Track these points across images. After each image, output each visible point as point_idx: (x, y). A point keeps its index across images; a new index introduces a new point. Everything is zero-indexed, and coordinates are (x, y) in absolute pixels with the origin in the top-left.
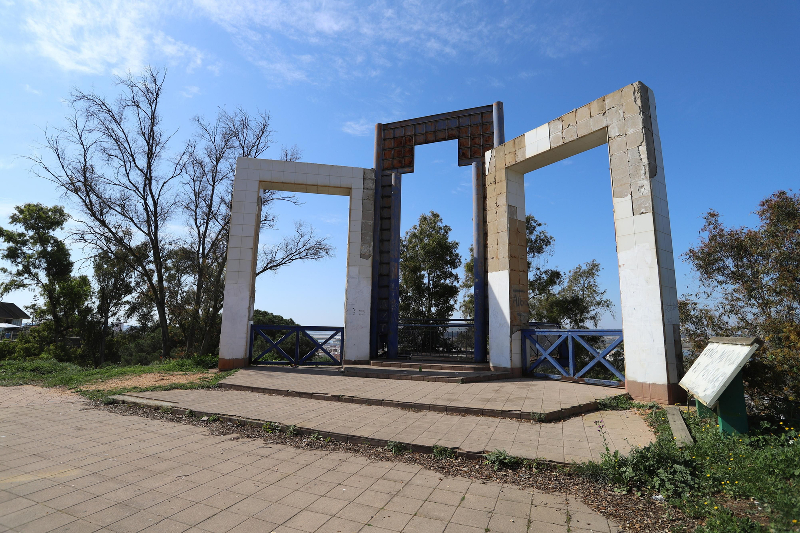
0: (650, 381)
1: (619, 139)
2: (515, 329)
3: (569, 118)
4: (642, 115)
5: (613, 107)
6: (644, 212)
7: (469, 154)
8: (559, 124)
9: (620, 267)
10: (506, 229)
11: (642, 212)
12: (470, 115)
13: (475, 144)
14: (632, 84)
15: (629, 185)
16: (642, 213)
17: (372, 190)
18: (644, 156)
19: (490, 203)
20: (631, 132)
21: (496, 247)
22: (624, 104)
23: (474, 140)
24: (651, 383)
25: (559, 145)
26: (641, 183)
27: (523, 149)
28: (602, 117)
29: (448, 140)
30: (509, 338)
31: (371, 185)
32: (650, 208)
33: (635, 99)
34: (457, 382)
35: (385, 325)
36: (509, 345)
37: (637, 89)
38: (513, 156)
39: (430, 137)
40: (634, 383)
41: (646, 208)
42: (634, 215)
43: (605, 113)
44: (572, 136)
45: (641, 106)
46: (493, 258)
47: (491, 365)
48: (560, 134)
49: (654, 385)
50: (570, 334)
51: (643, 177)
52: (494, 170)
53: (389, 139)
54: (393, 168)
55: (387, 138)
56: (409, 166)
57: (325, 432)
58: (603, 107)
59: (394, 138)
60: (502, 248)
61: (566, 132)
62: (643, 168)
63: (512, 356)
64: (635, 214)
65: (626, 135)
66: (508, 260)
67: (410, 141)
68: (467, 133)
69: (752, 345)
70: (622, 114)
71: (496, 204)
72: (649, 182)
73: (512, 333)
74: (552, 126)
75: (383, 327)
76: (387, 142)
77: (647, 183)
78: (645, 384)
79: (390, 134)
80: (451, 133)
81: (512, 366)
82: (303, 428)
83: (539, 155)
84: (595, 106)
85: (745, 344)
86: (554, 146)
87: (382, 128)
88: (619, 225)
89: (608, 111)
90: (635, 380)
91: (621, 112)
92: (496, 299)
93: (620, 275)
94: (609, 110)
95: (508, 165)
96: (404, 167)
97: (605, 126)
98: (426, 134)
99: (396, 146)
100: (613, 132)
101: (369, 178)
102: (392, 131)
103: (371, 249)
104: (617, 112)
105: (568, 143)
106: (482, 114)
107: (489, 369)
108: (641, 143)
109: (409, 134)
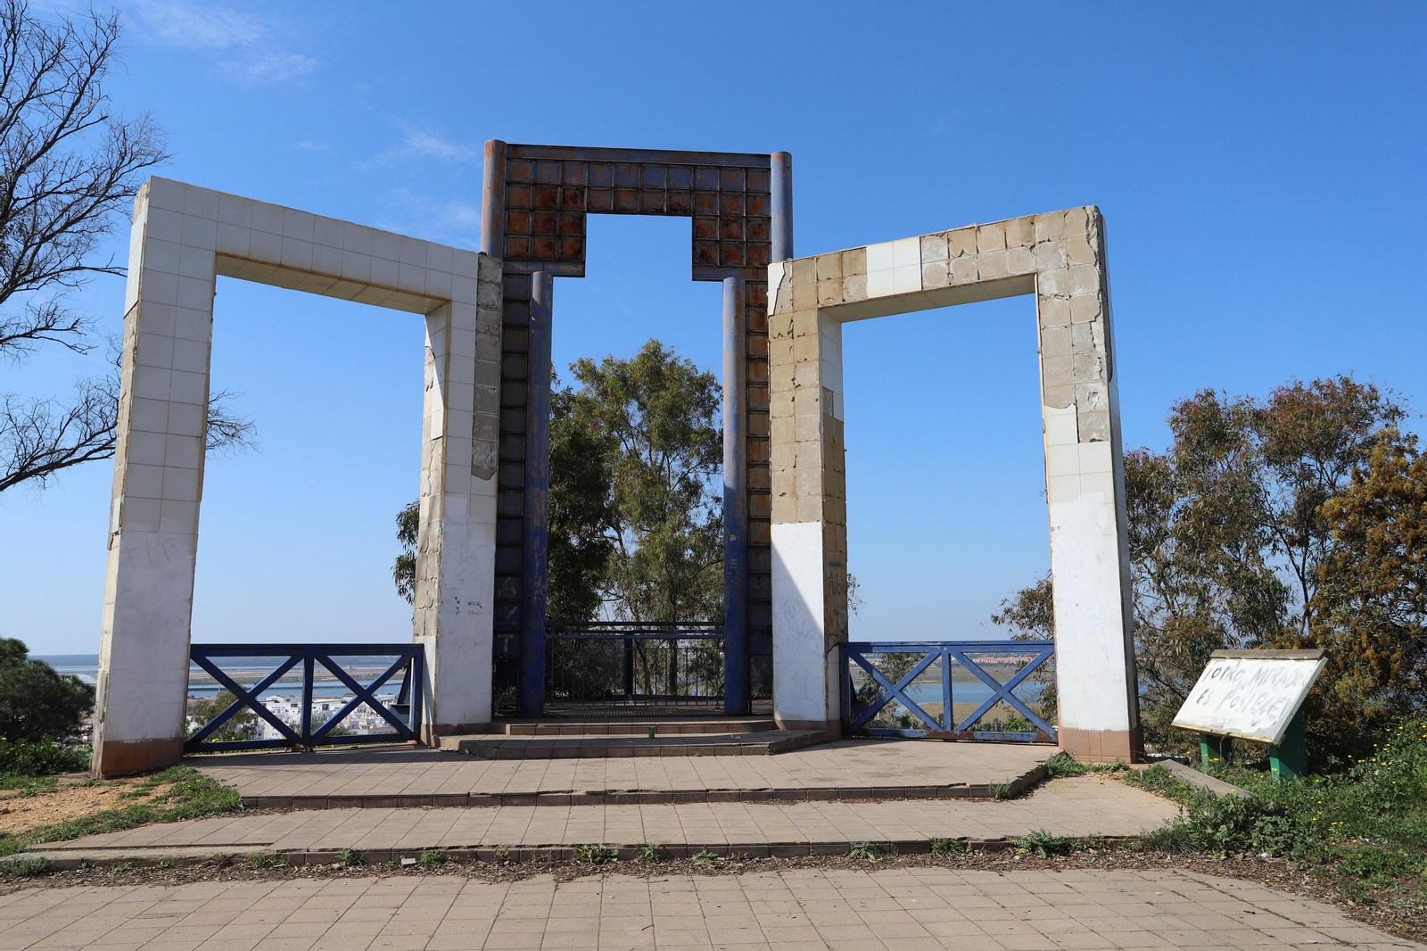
0: (1101, 726)
1: (1056, 300)
2: (831, 643)
3: (964, 239)
4: (1098, 266)
5: (1049, 240)
6: (1097, 438)
7: (716, 256)
8: (942, 243)
9: (1053, 529)
10: (818, 435)
11: (1092, 437)
12: (720, 168)
13: (730, 236)
14: (1084, 208)
15: (1071, 387)
16: (1093, 440)
17: (496, 309)
18: (1100, 341)
19: (779, 376)
20: (1078, 292)
21: (790, 470)
22: (1068, 240)
23: (727, 225)
24: (1103, 730)
25: (941, 285)
26: (1093, 386)
27: (860, 277)
28: (1028, 252)
29: (669, 214)
30: (823, 660)
31: (495, 297)
32: (1107, 433)
33: (1088, 235)
34: (760, 752)
35: (511, 636)
36: (822, 674)
37: (1091, 218)
38: (836, 286)
39: (627, 200)
40: (1074, 732)
41: (1100, 431)
42: (1079, 441)
43: (1033, 247)
44: (967, 275)
45: (1097, 250)
46: (784, 494)
47: (778, 717)
48: (943, 264)
49: (1107, 732)
50: (945, 649)
51: (1097, 377)
52: (788, 307)
53: (519, 183)
54: (533, 259)
55: (517, 179)
56: (574, 261)
57: (719, 845)
58: (1031, 234)
59: (534, 184)
60: (805, 475)
61: (956, 263)
62: (1096, 361)
63: (827, 697)
64: (1081, 439)
65: (1070, 297)
66: (819, 500)
67: (575, 198)
68: (711, 206)
69: (1319, 659)
70: (1064, 257)
71: (793, 380)
72: (1106, 387)
73: (827, 651)
74: (927, 244)
75: (506, 641)
76: (516, 192)
77: (1102, 389)
78: (1093, 731)
79: (526, 172)
80: (676, 199)
81: (827, 716)
82: (669, 845)
83: (895, 296)
84: (1015, 229)
85: (1305, 658)
86: (929, 286)
87: (506, 155)
88: (1052, 455)
89: (1039, 245)
90: (1075, 727)
91: (1062, 252)
92: (789, 579)
93: (1052, 545)
94: (1040, 242)
95: (823, 303)
96: (560, 260)
97: (1031, 270)
98: (616, 189)
99: (538, 204)
100: (1047, 285)
101: (490, 278)
102: (529, 166)
103: (495, 453)
104: (1055, 250)
105: (959, 286)
106: (746, 169)
107: (774, 726)
108: (1096, 317)
109: (574, 181)
